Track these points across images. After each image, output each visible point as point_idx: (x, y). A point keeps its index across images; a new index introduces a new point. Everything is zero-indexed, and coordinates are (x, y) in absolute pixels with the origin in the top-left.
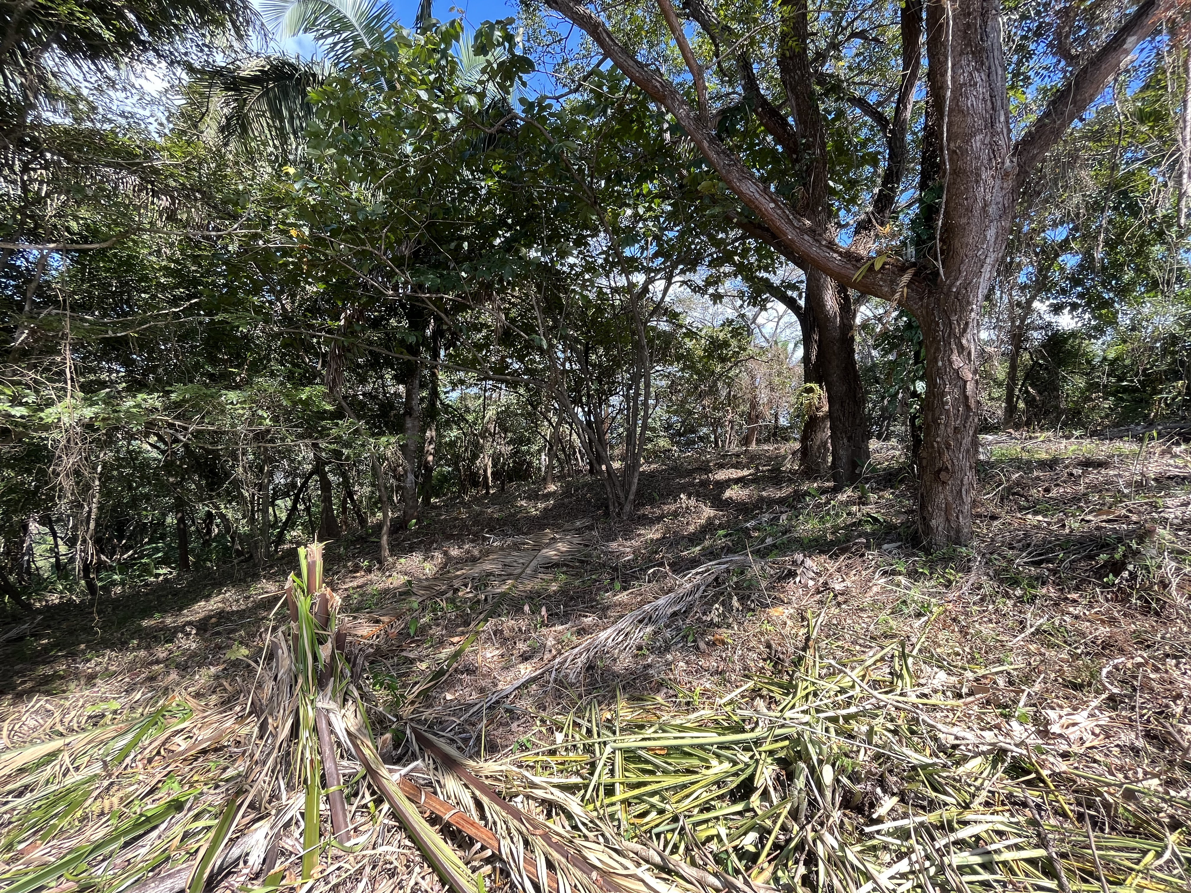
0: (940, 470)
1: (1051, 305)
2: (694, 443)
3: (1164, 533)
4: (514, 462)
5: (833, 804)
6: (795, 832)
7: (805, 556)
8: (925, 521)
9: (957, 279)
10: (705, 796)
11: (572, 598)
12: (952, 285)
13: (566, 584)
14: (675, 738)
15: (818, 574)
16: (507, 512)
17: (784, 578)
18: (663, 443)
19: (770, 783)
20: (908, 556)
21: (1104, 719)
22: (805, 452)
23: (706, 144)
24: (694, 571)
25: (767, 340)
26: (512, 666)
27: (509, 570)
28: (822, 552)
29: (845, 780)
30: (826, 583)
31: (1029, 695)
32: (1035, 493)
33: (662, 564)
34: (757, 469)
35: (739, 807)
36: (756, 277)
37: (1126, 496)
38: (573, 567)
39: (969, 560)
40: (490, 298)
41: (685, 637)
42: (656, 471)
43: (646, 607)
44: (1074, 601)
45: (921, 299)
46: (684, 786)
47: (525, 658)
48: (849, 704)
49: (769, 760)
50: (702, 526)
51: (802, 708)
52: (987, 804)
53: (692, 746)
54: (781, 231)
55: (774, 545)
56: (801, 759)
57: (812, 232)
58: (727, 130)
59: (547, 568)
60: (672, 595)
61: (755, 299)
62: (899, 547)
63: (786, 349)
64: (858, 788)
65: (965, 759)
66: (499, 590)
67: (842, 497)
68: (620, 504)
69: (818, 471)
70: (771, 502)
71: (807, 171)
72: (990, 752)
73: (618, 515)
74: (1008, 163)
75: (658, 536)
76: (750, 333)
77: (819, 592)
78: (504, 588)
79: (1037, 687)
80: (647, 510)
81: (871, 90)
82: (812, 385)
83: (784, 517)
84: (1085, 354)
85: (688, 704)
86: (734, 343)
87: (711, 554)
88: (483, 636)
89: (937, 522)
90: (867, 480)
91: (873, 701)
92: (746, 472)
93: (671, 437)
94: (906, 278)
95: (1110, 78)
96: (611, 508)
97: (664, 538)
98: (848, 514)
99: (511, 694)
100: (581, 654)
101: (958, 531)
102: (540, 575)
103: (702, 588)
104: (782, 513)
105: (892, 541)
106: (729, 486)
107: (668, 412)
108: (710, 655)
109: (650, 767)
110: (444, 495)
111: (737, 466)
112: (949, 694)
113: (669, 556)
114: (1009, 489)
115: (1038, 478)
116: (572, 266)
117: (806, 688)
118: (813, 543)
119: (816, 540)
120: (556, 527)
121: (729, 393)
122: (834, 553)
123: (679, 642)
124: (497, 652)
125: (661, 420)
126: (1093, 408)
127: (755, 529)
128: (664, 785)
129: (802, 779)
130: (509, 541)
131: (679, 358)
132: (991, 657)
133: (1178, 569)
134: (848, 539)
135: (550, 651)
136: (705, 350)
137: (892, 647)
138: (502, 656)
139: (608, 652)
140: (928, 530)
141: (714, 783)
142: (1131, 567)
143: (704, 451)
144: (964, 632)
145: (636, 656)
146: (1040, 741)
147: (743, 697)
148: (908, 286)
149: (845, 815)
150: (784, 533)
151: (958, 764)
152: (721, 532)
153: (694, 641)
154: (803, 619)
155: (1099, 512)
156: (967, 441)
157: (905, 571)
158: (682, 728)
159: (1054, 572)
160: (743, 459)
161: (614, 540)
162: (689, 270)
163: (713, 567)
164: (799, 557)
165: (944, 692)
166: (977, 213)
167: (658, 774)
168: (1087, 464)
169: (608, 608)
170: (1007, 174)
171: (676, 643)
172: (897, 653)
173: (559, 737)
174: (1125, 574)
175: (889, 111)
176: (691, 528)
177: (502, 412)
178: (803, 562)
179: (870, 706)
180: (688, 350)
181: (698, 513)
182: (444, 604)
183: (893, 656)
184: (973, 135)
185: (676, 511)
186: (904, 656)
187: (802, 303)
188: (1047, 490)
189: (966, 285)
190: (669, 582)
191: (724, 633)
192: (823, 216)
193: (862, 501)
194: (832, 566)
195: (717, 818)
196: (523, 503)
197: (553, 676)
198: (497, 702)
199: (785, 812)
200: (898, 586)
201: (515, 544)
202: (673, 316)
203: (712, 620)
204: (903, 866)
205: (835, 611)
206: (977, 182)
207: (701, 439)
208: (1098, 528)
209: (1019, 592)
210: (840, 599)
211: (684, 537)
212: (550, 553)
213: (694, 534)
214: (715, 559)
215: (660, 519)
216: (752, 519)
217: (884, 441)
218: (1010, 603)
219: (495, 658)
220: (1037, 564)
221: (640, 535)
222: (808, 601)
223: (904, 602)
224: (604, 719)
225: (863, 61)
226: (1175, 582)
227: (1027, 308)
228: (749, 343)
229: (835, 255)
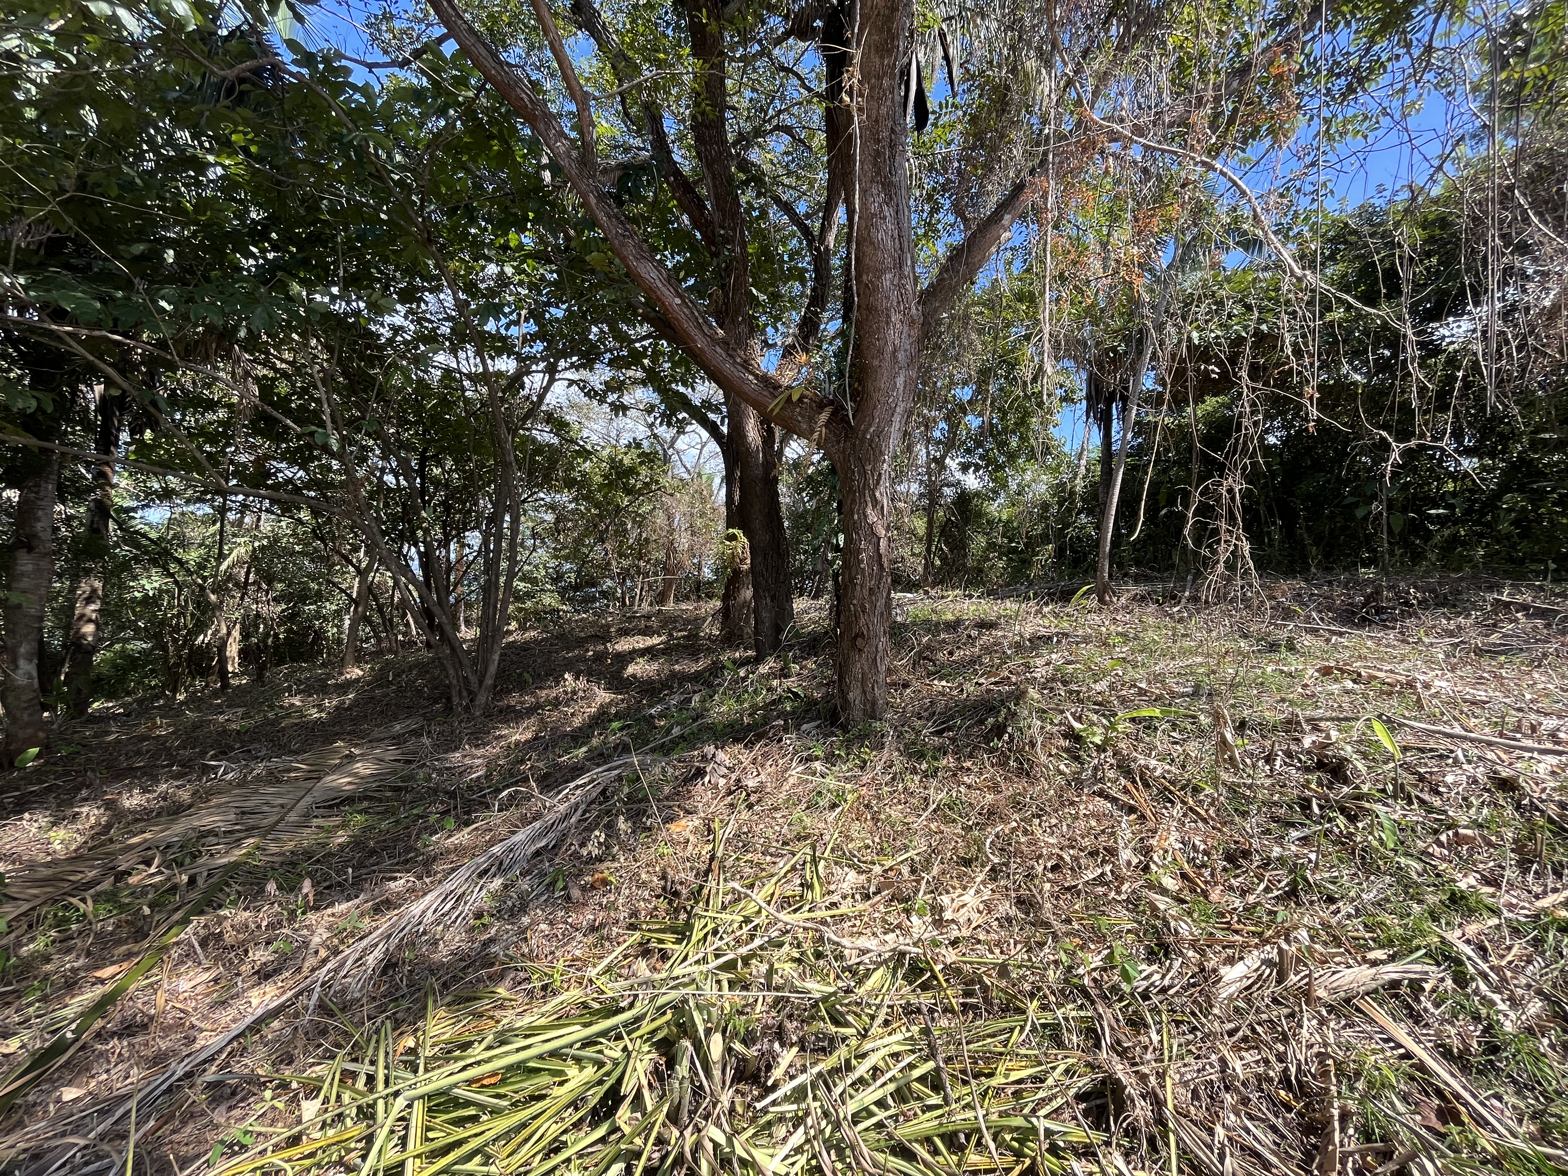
0: (857, 636)
1: (959, 464)
2: (594, 599)
3: (1033, 693)
4: (289, 631)
5: (724, 1083)
6: (673, 1142)
7: (717, 748)
8: (843, 694)
9: (870, 425)
10: (555, 1129)
11: (372, 852)
12: (866, 431)
13: (365, 830)
14: (518, 1050)
15: (731, 769)
16: (258, 718)
17: (691, 779)
18: (549, 600)
19: (645, 1082)
20: (826, 736)
21: (987, 894)
22: (726, 613)
23: (593, 200)
24: (572, 785)
25: (688, 471)
26: (237, 995)
27: (251, 821)
28: (737, 740)
29: (738, 1046)
30: (739, 780)
31: (928, 882)
32: (942, 656)
33: (526, 780)
34: (671, 635)
35: (601, 1132)
36: (671, 389)
37: (1009, 657)
38: (380, 800)
39: (883, 736)
40: (228, 356)
41: (553, 883)
42: (535, 641)
43: (496, 849)
44: (969, 769)
45: (838, 442)
46: (524, 1125)
47: (264, 975)
48: (752, 937)
49: (646, 1048)
50: (592, 718)
51: (696, 958)
52: (886, 1023)
53: (540, 1057)
54: (689, 336)
55: (682, 737)
56: (685, 1033)
57: (724, 343)
58: (629, 191)
59: (331, 807)
60: (537, 824)
61: (669, 417)
62: (817, 727)
63: (710, 485)
64: (752, 1052)
65: (868, 974)
66: (225, 860)
67: (763, 669)
68: (470, 693)
69: (741, 637)
70: (683, 678)
71: (725, 270)
72: (891, 958)
73: (467, 709)
74: (914, 311)
75: (529, 735)
76: (667, 460)
77: (730, 793)
78: (237, 854)
79: (935, 871)
80: (514, 699)
81: (800, 197)
82: (735, 531)
83: (697, 698)
84: (986, 514)
85: (544, 988)
86: (644, 471)
87: (599, 757)
88: (175, 953)
89: (856, 696)
90: (791, 647)
91: (780, 925)
92: (656, 640)
93: (562, 592)
94: (824, 417)
95: (993, 249)
96: (456, 700)
97: (536, 738)
98: (768, 690)
99: (220, 1051)
100: (376, 945)
101: (874, 703)
102: (316, 822)
103: (583, 807)
104: (695, 692)
105: (812, 720)
106: (633, 659)
107: (556, 557)
108: (585, 905)
109: (471, 1111)
110: (128, 694)
111: (647, 632)
112: (858, 897)
113: (541, 765)
114: (920, 653)
115: (944, 640)
116: (397, 330)
117: (705, 926)
118: (728, 730)
119: (731, 725)
120: (355, 736)
121: (640, 534)
122: (750, 741)
123: (542, 894)
124: (205, 976)
125: (545, 567)
126: (991, 568)
127: (661, 716)
128: (489, 1135)
129: (686, 1063)
130: (260, 769)
131: (570, 483)
132: (898, 843)
133: (1042, 728)
134: (766, 720)
135: (317, 952)
136: (605, 477)
137: (804, 851)
138: (216, 981)
139: (425, 933)
140: (846, 704)
141: (568, 1107)
142: (1010, 730)
143: (604, 612)
144: (875, 820)
145: (473, 928)
146: (935, 933)
147: (626, 957)
148: (826, 425)
149: (737, 1091)
150: (695, 720)
151: (860, 983)
152: (615, 725)
153: (565, 888)
154: (710, 831)
155: (989, 674)
156: (881, 603)
157: (822, 755)
158: (531, 1031)
159: (953, 740)
160: (654, 622)
161: (456, 749)
162: (583, 366)
163: (601, 775)
164: (710, 749)
165: (853, 897)
166: (887, 356)
167: (485, 1118)
168: (985, 625)
169: (435, 859)
170: (913, 322)
171: (537, 897)
172: (809, 858)
173: (310, 1108)
174: (1006, 737)
175: (816, 226)
176: (577, 722)
177: (262, 548)
178: (714, 755)
179: (776, 934)
180: (584, 474)
181: (588, 698)
182: (88, 907)
183: (805, 863)
184: (883, 272)
185: (556, 698)
186: (815, 861)
187: (725, 429)
188: (951, 653)
189: (879, 433)
190: (535, 805)
191: (606, 870)
192: (744, 329)
193: (784, 674)
194: (746, 757)
195: (568, 1160)
196: (297, 701)
197: (315, 996)
198: (189, 1075)
199: (662, 1117)
200: (814, 774)
201: (270, 773)
202: (559, 425)
203: (590, 853)
204: (798, 1138)
205: (745, 815)
206: (888, 323)
207: (604, 594)
208: (988, 691)
209: (924, 766)
210: (753, 798)
211: (565, 735)
212: (342, 781)
213: (580, 729)
214: (605, 763)
215: (532, 710)
216: (658, 702)
217: (813, 599)
218: (917, 778)
219: (199, 989)
220: (939, 733)
221: (498, 738)
222: (719, 806)
223: (820, 793)
224: (401, 1049)
225: (793, 161)
226: (1040, 740)
227: (940, 462)
228: (665, 472)
229: (751, 377)
